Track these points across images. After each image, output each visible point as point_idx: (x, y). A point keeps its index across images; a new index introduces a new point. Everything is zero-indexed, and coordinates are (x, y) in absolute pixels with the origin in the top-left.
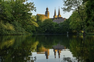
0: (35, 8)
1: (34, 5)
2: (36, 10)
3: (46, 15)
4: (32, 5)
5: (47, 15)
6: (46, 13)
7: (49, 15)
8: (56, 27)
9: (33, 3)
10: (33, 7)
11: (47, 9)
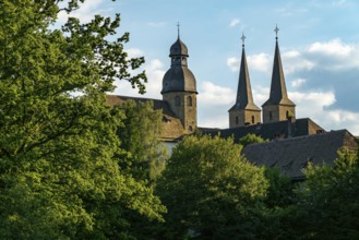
0: (136, 63)
1: (126, 37)
2: (143, 76)
3: (172, 103)
4: (110, 39)
5: (179, 103)
6: (173, 83)
7: (192, 102)
8: (270, 206)
9: (115, 24)
10: (116, 54)
11: (178, 52)
